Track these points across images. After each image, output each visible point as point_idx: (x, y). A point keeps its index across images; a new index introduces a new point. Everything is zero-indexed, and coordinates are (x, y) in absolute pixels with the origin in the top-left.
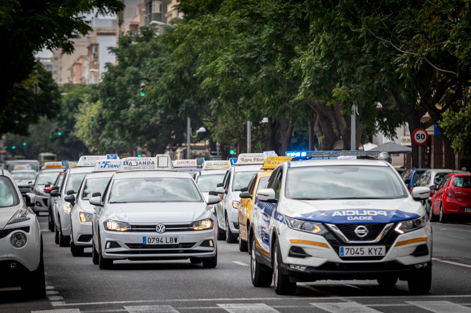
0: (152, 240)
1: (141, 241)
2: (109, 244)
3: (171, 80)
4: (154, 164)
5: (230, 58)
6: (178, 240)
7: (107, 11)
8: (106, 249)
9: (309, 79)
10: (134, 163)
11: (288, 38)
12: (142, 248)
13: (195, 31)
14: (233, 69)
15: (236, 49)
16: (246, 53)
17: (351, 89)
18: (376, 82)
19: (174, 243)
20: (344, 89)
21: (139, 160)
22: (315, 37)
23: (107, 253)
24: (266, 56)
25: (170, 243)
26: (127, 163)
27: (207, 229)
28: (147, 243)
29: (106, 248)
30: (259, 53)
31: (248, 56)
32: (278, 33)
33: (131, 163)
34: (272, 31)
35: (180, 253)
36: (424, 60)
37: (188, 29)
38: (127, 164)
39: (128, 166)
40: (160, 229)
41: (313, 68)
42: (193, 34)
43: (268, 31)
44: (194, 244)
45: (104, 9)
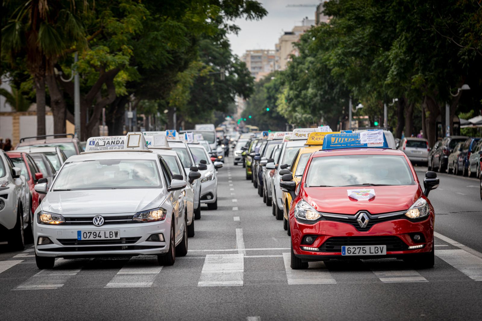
0: (88, 235)
1: (75, 237)
2: (41, 239)
3: (318, 68)
4: (123, 143)
5: (340, 52)
6: (118, 234)
7: (254, 16)
8: (38, 246)
9: (395, 68)
10: (101, 143)
11: (384, 35)
12: (78, 244)
13: (324, 31)
14: (342, 60)
15: (345, 45)
16: (352, 48)
17: (426, 76)
18: (445, 71)
19: (114, 238)
20: (420, 76)
21: (107, 139)
22: (400, 35)
23: (40, 250)
24: (368, 51)
25: (109, 238)
26: (94, 142)
27: (158, 220)
28: (83, 239)
29: (38, 244)
30: (363, 48)
31: (354, 50)
32: (376, 31)
33: (98, 142)
34: (372, 30)
35: (124, 249)
36: (477, 53)
37: (319, 29)
38: (94, 145)
39: (94, 146)
40: (98, 222)
41: (398, 59)
42: (323, 33)
43: (369, 30)
44: (139, 238)
45: (252, 15)
